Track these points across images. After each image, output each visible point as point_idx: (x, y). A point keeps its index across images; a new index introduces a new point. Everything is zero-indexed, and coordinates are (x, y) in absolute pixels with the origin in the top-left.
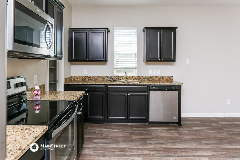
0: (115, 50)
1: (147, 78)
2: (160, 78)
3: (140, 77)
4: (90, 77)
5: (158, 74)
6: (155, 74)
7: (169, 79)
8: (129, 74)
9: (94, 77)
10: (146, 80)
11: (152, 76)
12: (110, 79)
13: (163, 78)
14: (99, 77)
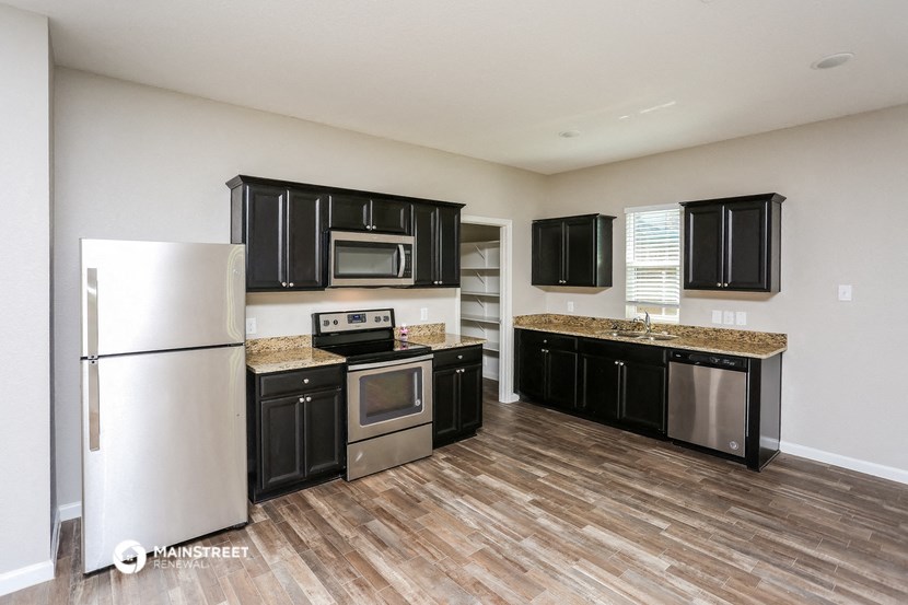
0: (627, 261)
1: (706, 333)
2: (742, 334)
3: (685, 328)
4: (577, 318)
5: (738, 323)
6: (731, 323)
7: (770, 342)
8: (655, 318)
9: (584, 318)
10: (701, 336)
11: (717, 328)
12: (617, 325)
13: (753, 335)
14: (594, 319)
